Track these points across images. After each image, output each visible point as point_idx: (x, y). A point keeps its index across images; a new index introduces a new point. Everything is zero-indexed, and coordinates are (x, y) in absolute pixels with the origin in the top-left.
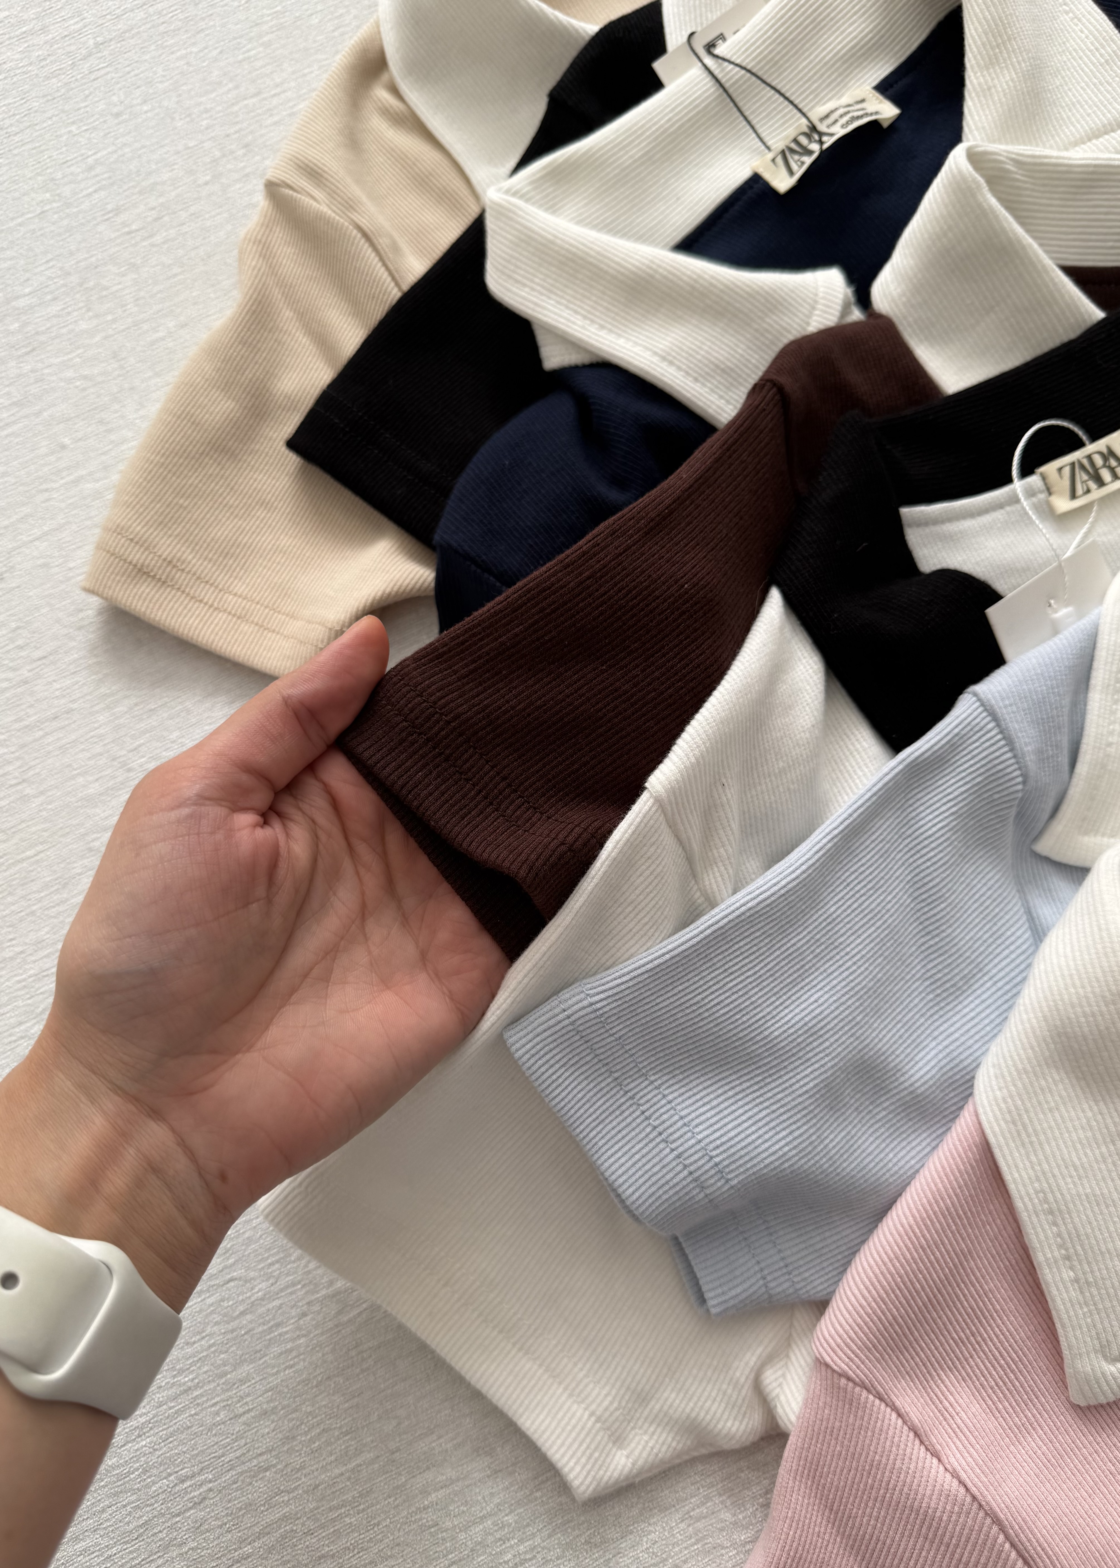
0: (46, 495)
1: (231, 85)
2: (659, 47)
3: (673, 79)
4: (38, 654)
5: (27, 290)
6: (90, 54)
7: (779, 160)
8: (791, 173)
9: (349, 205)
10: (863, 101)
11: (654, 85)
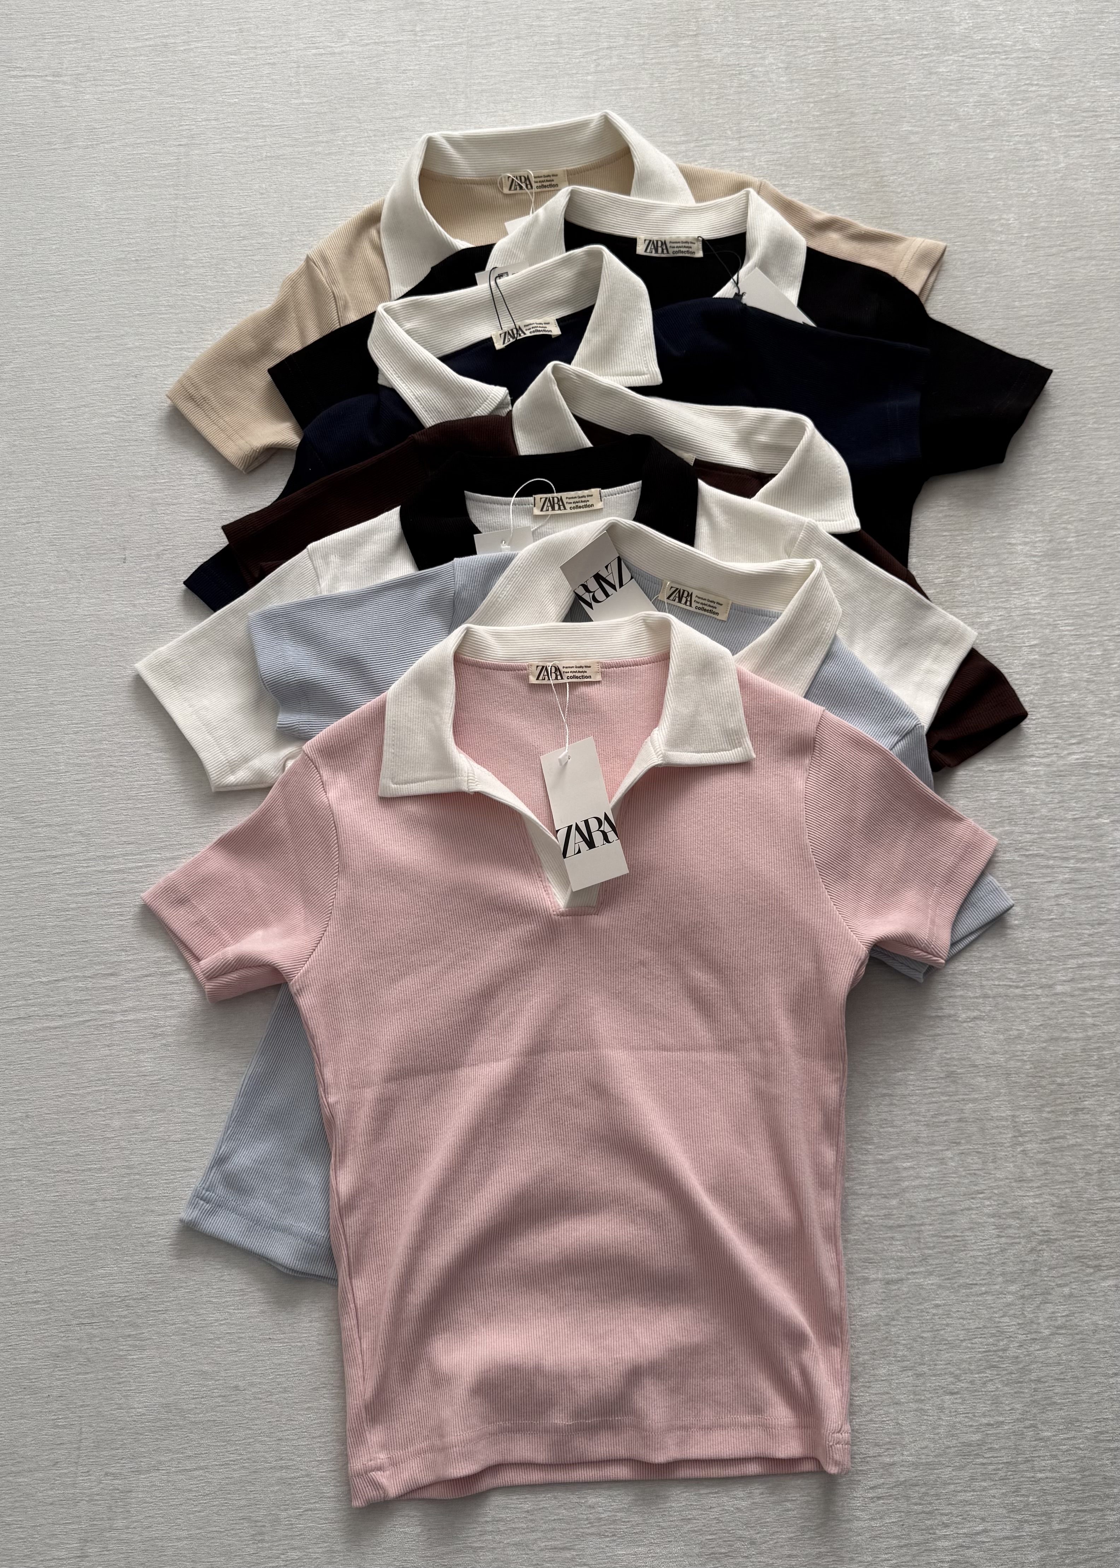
0: (167, 350)
1: (315, 200)
2: (482, 268)
3: (481, 284)
4: (139, 413)
5: (193, 258)
6: (262, 160)
7: (503, 336)
8: (504, 343)
9: (334, 282)
10: (548, 323)
11: (474, 283)
